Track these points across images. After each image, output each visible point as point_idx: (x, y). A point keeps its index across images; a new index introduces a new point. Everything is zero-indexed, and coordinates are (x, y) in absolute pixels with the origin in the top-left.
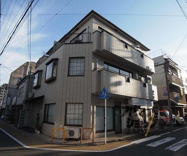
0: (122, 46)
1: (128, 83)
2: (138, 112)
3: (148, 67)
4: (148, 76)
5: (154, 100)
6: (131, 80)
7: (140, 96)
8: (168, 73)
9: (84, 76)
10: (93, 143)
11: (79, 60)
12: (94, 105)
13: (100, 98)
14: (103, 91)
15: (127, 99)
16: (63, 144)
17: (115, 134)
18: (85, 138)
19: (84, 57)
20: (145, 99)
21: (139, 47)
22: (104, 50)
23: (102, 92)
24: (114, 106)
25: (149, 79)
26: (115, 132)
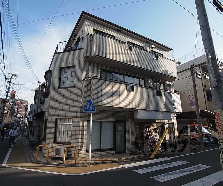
0: (123, 48)
1: (131, 93)
2: (152, 128)
3: (167, 71)
4: (167, 82)
5: (176, 112)
6: (135, 88)
7: (149, 107)
8: (196, 76)
9: (74, 87)
10: (76, 163)
11: (70, 70)
12: (84, 120)
13: (85, 111)
14: (89, 103)
15: (132, 112)
16: (46, 164)
17: (114, 154)
18: (73, 158)
19: (75, 66)
20: (159, 111)
21: (155, 47)
22: (95, 55)
23: (87, 105)
24: (114, 121)
25: (169, 85)
26: (114, 151)
